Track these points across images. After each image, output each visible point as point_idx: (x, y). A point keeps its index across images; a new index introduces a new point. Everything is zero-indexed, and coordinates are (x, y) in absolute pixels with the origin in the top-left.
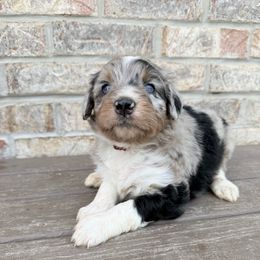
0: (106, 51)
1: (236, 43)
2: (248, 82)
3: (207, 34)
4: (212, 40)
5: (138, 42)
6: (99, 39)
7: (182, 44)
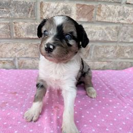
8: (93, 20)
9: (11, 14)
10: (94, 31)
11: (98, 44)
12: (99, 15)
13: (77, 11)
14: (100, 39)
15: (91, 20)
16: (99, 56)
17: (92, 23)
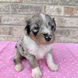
0: (27, 13)
1: (69, 12)
2: (73, 24)
3: (59, 8)
4: (61, 10)
5: (36, 10)
6: (24, 9)
7: (51, 11)
8: (73, 16)
9: (28, 12)
10: (73, 21)
11: (75, 29)
12: (76, 13)
13: (64, 11)
14: (76, 26)
15: (72, 15)
16: (75, 36)
17: (72, 17)
